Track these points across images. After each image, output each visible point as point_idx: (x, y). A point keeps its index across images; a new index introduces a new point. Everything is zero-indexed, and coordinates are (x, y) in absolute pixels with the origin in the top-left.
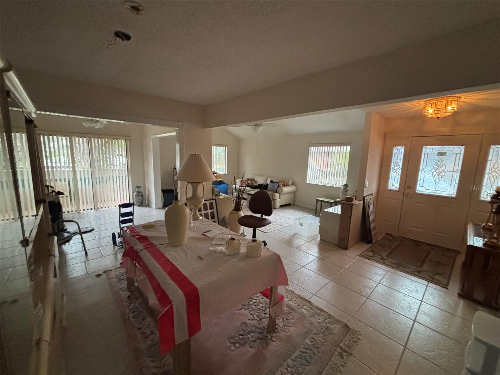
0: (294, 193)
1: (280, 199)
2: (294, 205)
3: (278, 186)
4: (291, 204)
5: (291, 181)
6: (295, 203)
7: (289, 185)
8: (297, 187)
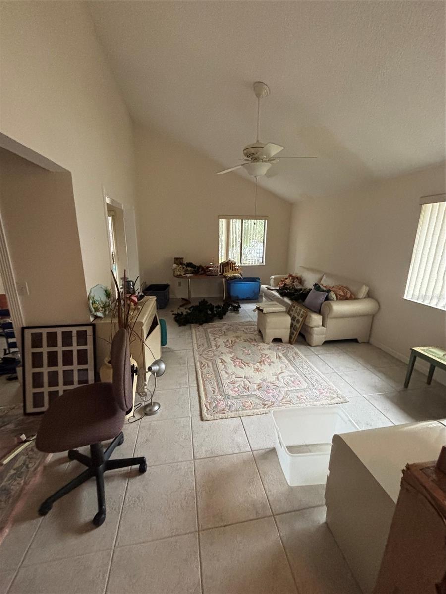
0: (372, 317)
1: (323, 325)
2: (368, 343)
3: (327, 299)
4: (359, 340)
5: (364, 290)
6: (372, 340)
7: (358, 299)
8: (379, 303)
